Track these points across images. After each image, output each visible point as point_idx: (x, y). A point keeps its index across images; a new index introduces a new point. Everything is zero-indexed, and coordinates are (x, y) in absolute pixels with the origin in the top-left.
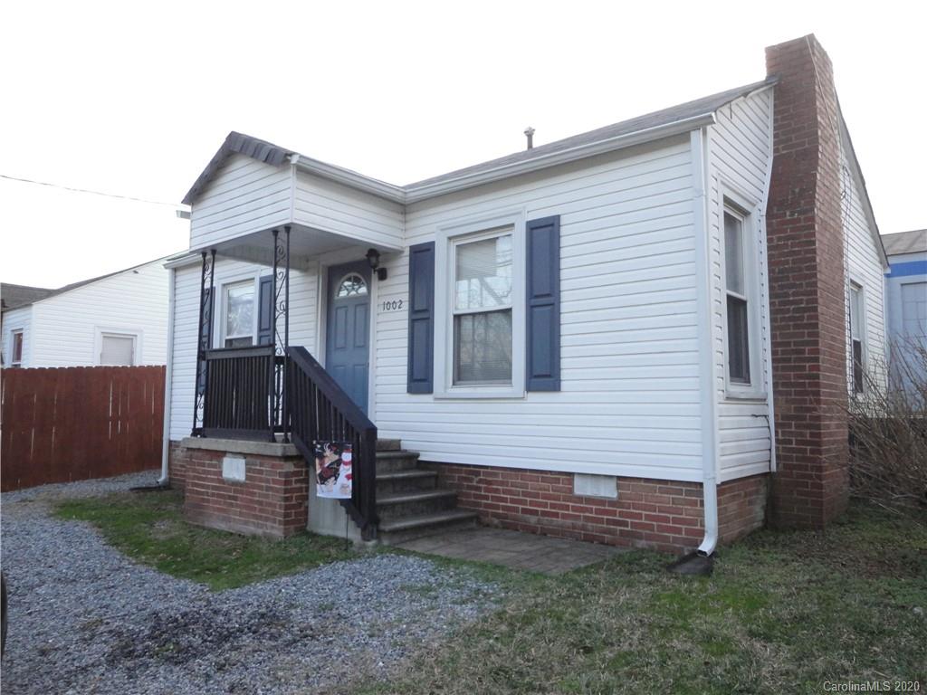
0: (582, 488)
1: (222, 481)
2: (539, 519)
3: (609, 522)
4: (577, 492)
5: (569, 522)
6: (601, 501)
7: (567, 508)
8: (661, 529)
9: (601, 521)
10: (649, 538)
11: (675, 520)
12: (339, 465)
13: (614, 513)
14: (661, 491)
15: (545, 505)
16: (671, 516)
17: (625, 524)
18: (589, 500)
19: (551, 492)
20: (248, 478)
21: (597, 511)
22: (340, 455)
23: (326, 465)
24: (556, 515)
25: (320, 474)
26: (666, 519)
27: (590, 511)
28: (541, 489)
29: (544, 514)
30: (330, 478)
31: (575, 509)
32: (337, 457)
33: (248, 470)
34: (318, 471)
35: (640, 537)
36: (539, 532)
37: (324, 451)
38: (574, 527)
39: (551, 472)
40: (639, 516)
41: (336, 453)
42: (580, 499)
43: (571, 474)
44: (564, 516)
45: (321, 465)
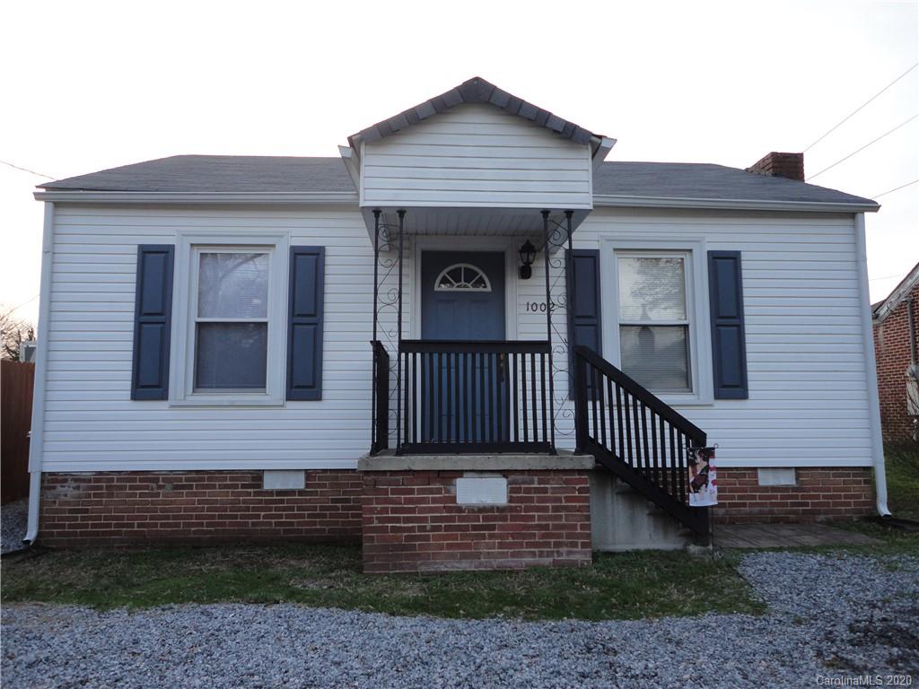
0: (765, 480)
1: (459, 509)
2: (727, 511)
3: (793, 504)
4: (762, 483)
5: (756, 509)
6: (785, 489)
7: (754, 497)
8: (836, 504)
9: (785, 505)
10: (825, 513)
11: (846, 497)
12: (707, 472)
13: (797, 497)
14: (834, 475)
15: (733, 498)
16: (843, 494)
17: (807, 504)
18: (774, 489)
19: (738, 486)
20: (511, 500)
21: (782, 498)
22: (708, 462)
23: (698, 473)
24: (744, 505)
25: (692, 483)
26: (840, 497)
27: (776, 497)
28: (728, 484)
29: (731, 505)
30: (701, 485)
31: (760, 498)
32: (705, 464)
33: (512, 491)
34: (691, 480)
35: (819, 513)
36: (727, 522)
37: (695, 458)
38: (761, 512)
39: (737, 468)
40: (817, 497)
41: (704, 460)
42: (766, 489)
43: (755, 469)
44: (752, 505)
45: (694, 472)
